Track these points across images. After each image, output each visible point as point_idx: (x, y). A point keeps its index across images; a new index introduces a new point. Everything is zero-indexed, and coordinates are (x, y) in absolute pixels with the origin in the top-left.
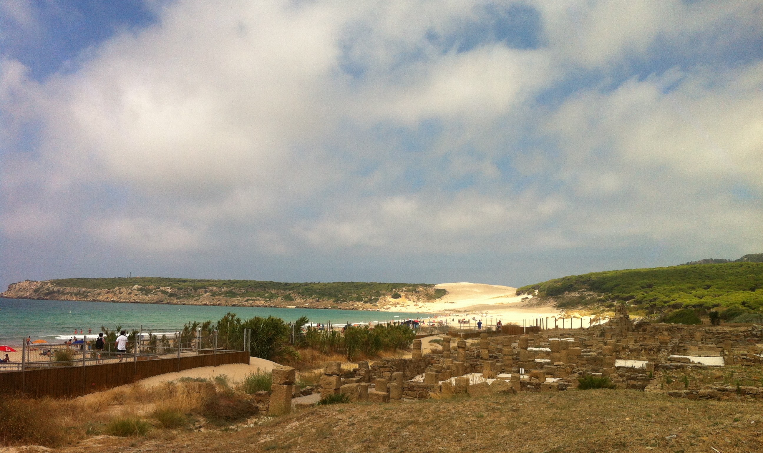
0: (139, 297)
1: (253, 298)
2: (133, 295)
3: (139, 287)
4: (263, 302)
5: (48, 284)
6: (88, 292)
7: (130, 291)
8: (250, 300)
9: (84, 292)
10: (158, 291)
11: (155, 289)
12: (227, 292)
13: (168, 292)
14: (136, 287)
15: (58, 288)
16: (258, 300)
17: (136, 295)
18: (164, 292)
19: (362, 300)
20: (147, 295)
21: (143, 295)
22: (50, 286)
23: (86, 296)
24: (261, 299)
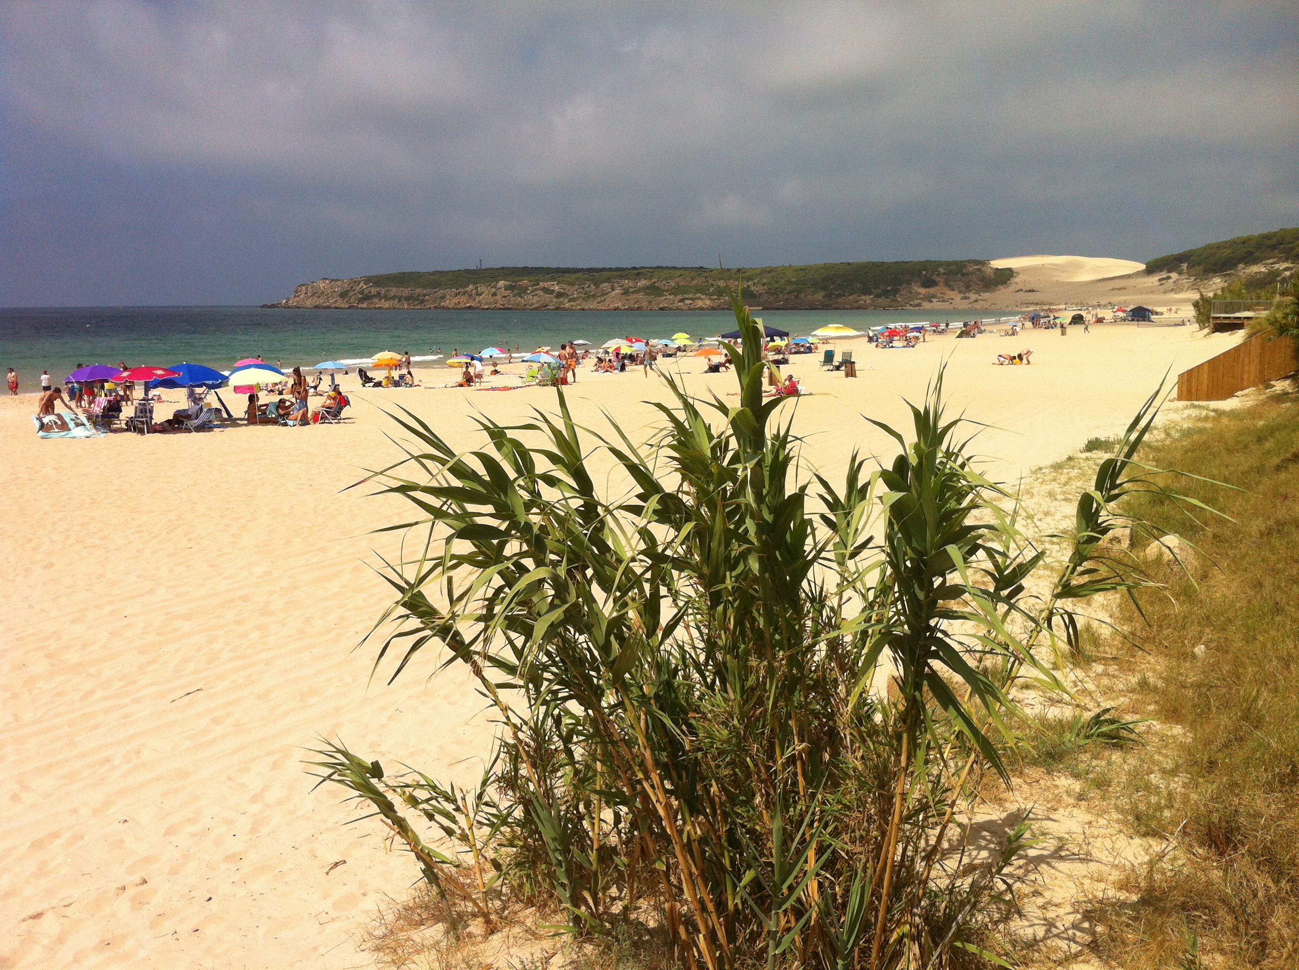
0: (509, 300)
1: (691, 296)
2: (499, 297)
3: (507, 283)
4: (708, 302)
5: (362, 284)
6: (425, 295)
7: (493, 290)
8: (687, 299)
9: (419, 295)
10: (536, 290)
11: (532, 286)
12: (647, 288)
13: (553, 291)
14: (501, 283)
15: (378, 289)
16: (700, 298)
17: (505, 297)
18: (547, 291)
19: (870, 293)
20: (522, 297)
21: (514, 296)
22: (365, 287)
23: (422, 302)
24: (703, 297)
